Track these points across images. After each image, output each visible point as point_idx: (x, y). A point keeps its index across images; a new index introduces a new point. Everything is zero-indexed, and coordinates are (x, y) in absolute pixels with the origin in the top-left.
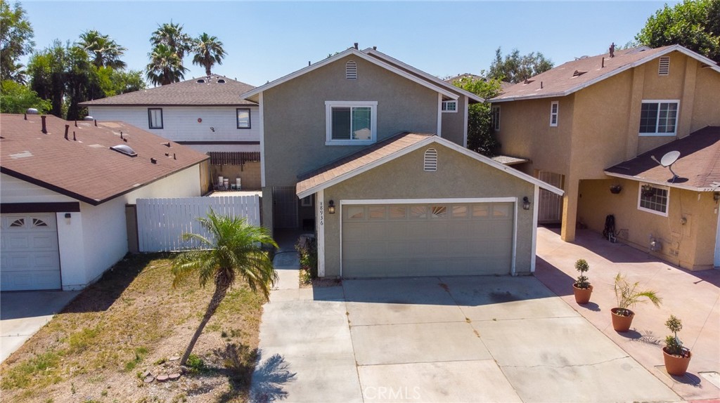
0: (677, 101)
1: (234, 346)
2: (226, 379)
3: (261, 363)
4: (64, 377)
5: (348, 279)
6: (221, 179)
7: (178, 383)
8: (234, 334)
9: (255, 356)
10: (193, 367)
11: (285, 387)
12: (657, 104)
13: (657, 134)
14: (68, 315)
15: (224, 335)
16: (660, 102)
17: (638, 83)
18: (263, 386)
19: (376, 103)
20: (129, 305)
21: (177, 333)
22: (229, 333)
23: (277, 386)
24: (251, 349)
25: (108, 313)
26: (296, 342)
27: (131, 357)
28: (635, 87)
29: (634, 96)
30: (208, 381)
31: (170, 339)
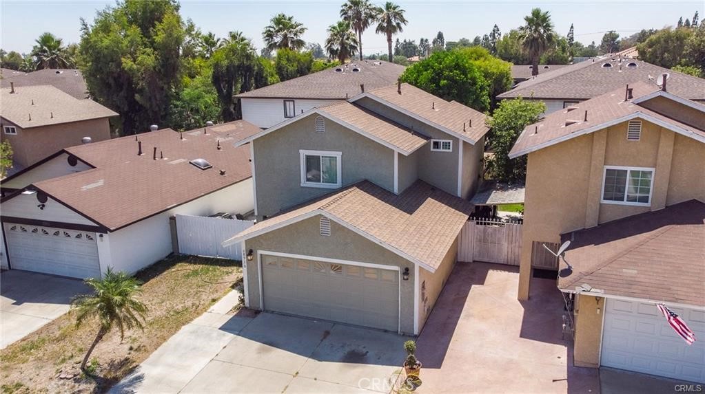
0: (653, 170)
1: (127, 359)
9: (131, 372)
12: (626, 171)
13: (625, 203)
15: (131, 348)
16: (629, 169)
17: (599, 149)
19: (341, 153)
24: (134, 365)
26: (165, 365)
28: (595, 152)
29: (593, 162)
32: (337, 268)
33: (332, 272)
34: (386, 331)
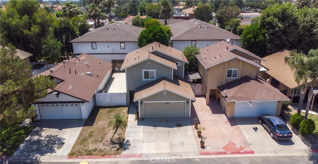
0: (238, 69)
1: (120, 137)
2: (118, 145)
3: (125, 142)
4: (90, 143)
5: (146, 118)
6: (116, 68)
7: (110, 145)
8: (120, 134)
9: (124, 140)
10: (113, 142)
11: (129, 147)
12: (232, 70)
13: (232, 78)
14: (86, 127)
15: (118, 135)
18: (125, 146)
19: (156, 70)
20: (98, 124)
21: (109, 134)
22: (119, 134)
23: (127, 147)
24: (123, 138)
25: (94, 127)
26: (132, 137)
27: (101, 139)
28: (226, 66)
29: (225, 68)
30: (115, 146)
31: (107, 135)
32: (167, 103)
33: (166, 105)
34: (181, 118)
